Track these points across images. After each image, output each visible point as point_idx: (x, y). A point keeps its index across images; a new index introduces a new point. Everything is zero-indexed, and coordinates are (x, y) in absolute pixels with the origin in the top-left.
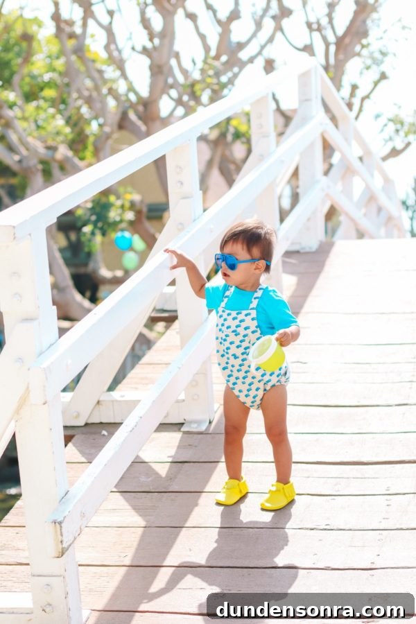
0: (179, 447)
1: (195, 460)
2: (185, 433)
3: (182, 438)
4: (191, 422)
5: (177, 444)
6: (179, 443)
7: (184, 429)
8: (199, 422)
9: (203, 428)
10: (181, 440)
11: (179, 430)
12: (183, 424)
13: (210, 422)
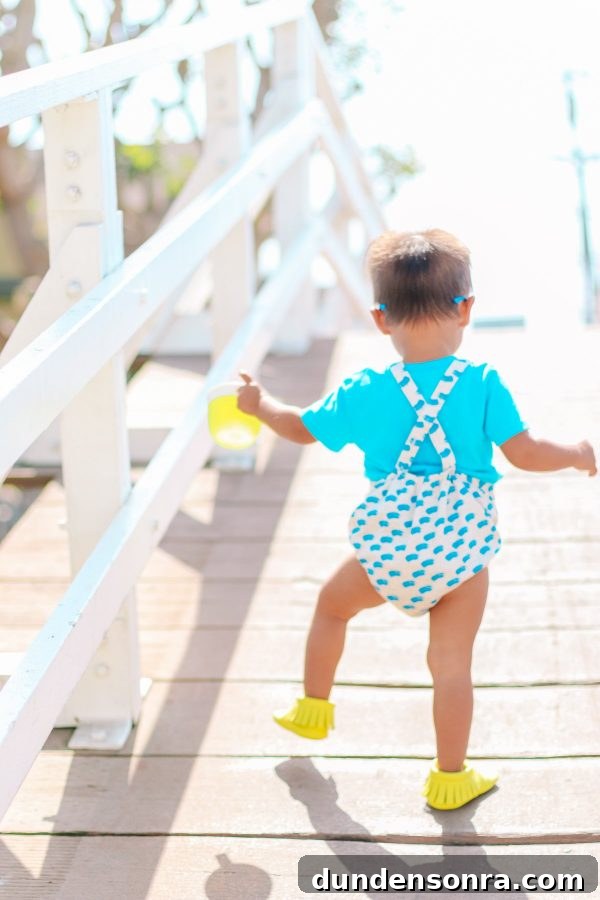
0: (69, 791)
1: (104, 830)
2: (81, 753)
3: (73, 766)
4: (91, 726)
5: (62, 783)
6: (68, 780)
7: (77, 742)
8: (108, 726)
9: (118, 741)
10: (70, 774)
11: (65, 745)
12: (73, 729)
13: (134, 726)
